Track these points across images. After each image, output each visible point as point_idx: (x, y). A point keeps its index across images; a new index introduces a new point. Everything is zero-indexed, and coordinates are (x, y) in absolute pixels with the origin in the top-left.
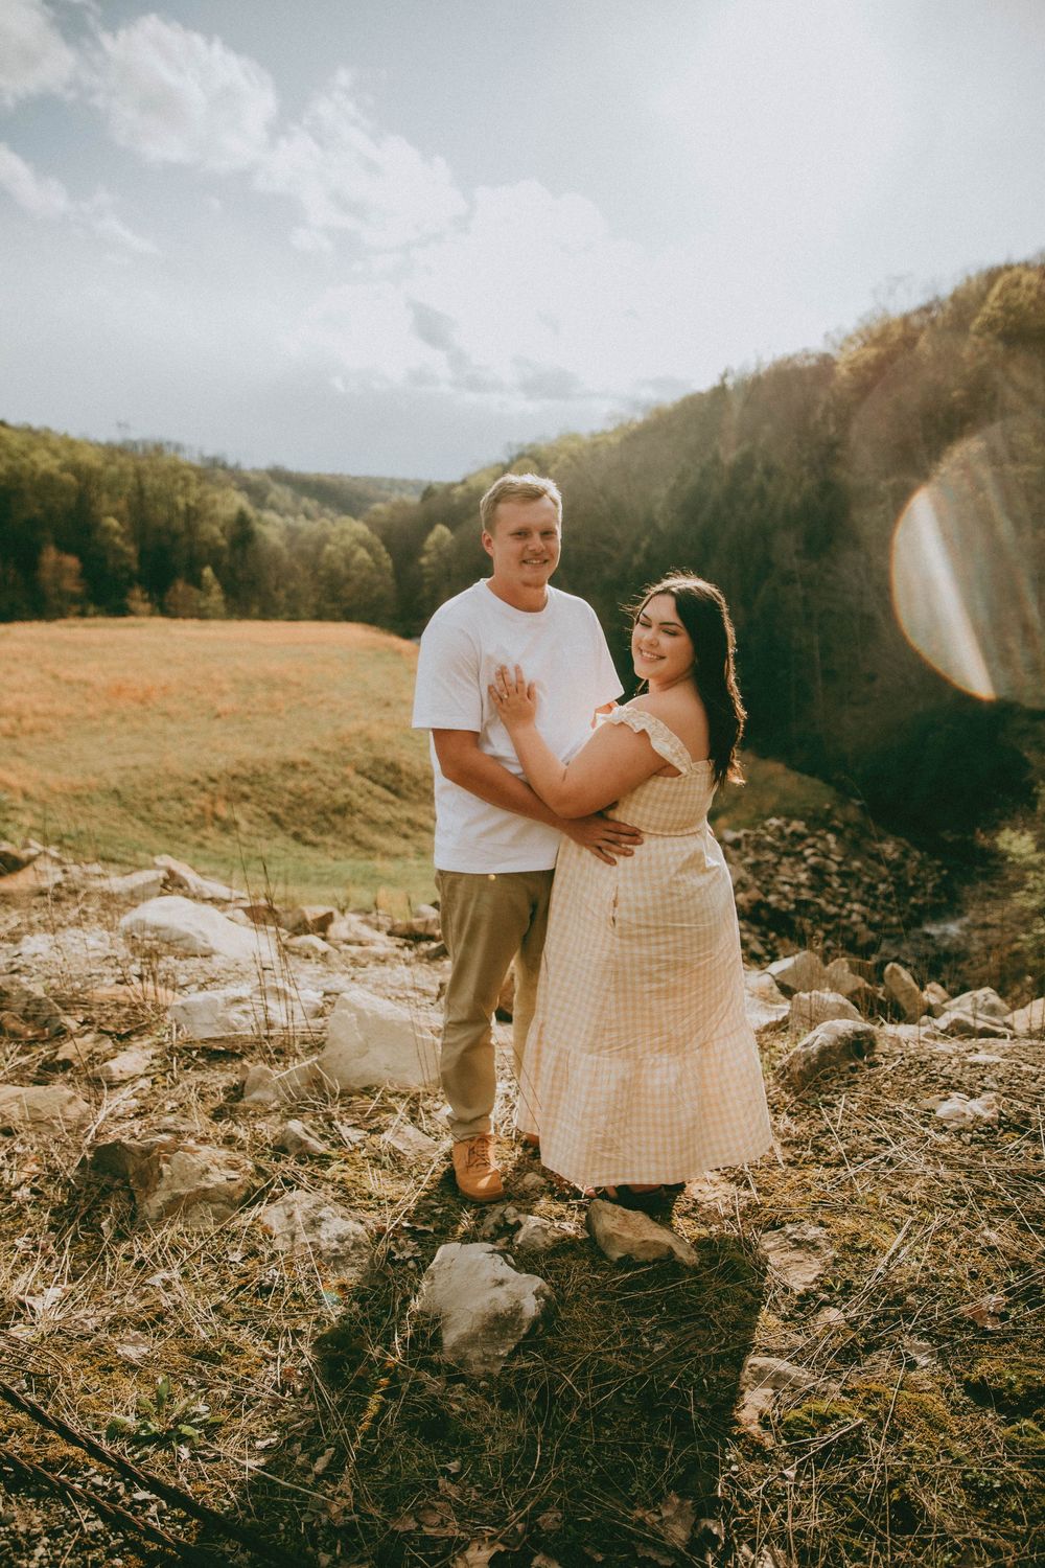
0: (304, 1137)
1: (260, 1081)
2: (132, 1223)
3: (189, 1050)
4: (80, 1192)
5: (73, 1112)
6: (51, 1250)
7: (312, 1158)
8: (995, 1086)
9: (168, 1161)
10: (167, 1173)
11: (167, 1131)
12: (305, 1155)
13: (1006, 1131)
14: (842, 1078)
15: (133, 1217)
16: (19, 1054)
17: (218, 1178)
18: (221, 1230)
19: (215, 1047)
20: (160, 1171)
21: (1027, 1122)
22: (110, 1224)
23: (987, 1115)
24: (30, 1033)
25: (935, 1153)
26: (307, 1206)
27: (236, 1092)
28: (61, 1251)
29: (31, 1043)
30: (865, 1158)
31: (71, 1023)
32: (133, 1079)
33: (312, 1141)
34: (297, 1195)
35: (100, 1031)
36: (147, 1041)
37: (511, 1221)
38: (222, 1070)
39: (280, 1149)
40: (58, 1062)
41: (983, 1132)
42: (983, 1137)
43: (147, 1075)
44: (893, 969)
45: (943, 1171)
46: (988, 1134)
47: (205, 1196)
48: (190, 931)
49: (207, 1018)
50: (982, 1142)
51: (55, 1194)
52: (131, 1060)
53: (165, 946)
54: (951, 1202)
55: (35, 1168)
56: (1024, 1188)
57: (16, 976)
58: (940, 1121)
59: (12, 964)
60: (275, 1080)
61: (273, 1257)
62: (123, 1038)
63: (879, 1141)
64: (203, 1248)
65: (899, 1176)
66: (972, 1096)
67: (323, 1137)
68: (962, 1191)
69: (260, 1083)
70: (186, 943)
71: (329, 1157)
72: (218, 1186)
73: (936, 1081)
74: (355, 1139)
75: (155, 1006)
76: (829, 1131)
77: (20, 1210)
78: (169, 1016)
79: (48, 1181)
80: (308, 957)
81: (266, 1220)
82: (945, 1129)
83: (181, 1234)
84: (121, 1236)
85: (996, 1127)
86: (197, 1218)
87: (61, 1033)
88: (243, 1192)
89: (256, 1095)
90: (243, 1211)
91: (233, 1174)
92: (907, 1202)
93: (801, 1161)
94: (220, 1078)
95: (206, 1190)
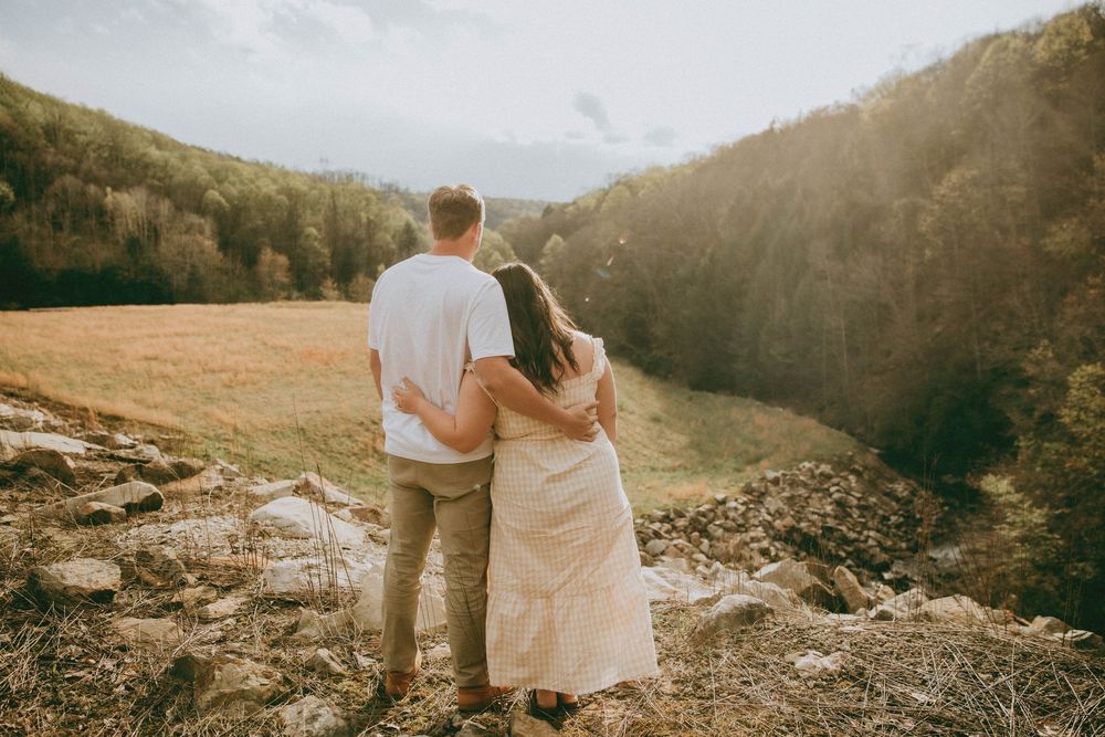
0: (328, 660)
1: (309, 621)
2: (189, 711)
3: (269, 600)
4: (158, 689)
5: (172, 637)
6: (128, 728)
7: (331, 675)
8: (848, 648)
9: (220, 669)
10: (217, 677)
11: (232, 652)
12: (325, 672)
13: (844, 679)
14: (732, 637)
15: (190, 707)
16: (148, 598)
17: (255, 683)
18: (249, 720)
19: (288, 599)
20: (214, 677)
21: (861, 675)
22: (172, 713)
23: (832, 668)
24: (159, 584)
25: (782, 690)
26: (313, 706)
27: (293, 628)
28: (134, 728)
29: (158, 590)
30: (729, 694)
31: (191, 579)
32: (224, 618)
33: (333, 664)
34: (309, 698)
35: (210, 585)
36: (242, 591)
37: (456, 724)
38: (289, 614)
39: (310, 668)
40: (173, 603)
41: (826, 680)
42: (825, 683)
43: (234, 616)
44: (840, 571)
45: (784, 707)
46: (827, 681)
47: (243, 695)
48: (298, 520)
49: (286, 578)
50: (823, 687)
51: (143, 691)
52: (226, 605)
53: (277, 530)
54: (784, 728)
55: (133, 673)
56: (842, 721)
57: (163, 546)
58: (796, 672)
59: (163, 537)
60: (315, 622)
62: (228, 589)
63: (744, 683)
64: (232, 731)
65: (749, 708)
66: (827, 653)
67: (343, 662)
68: (794, 721)
69: (308, 623)
70: (293, 529)
71: (343, 675)
72: (253, 688)
73: (804, 643)
74: (366, 664)
75: (255, 569)
76: (710, 674)
77: (116, 700)
78: (262, 576)
79: (141, 682)
80: (385, 544)
81: (283, 715)
82: (799, 676)
83: (219, 721)
84: (178, 720)
85: (836, 677)
86: (233, 710)
87: (183, 584)
88: (270, 694)
89: (304, 632)
90: (267, 708)
91: (266, 681)
92: (749, 726)
93: (682, 694)
94: (283, 620)
95: (243, 691)
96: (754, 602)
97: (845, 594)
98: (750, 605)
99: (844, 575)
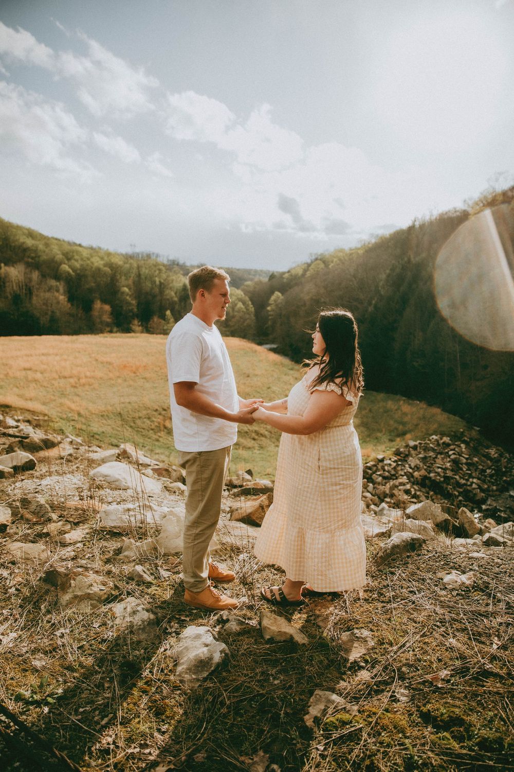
0: (142, 573)
1: (129, 547)
2: (55, 606)
3: (103, 531)
4: (36, 591)
5: (44, 556)
6: (18, 616)
7: (144, 583)
8: (477, 569)
9: (74, 580)
10: (73, 585)
11: (81, 567)
12: (141, 582)
13: (475, 591)
14: (402, 561)
15: (56, 604)
16: (28, 529)
17: (96, 589)
18: (93, 613)
19: (115, 531)
20: (70, 584)
21: (487, 587)
22: (45, 607)
23: (468, 582)
24: (34, 520)
25: (436, 598)
26: (133, 604)
27: (118, 551)
28: (21, 616)
29: (34, 524)
30: (402, 600)
31: (54, 516)
32: (75, 543)
33: (145, 575)
34: (130, 599)
35: (66, 521)
36: (86, 526)
37: (225, 618)
38: (116, 541)
39: (131, 578)
40: (43, 533)
41: (464, 591)
42: (463, 593)
43: (82, 542)
44: (463, 510)
45: (438, 609)
46: (465, 592)
47: (88, 597)
48: (120, 478)
49: (114, 517)
50: (462, 595)
51: (26, 591)
52: (76, 534)
53: (107, 484)
54: (438, 624)
55: (20, 579)
56: (476, 619)
57: (37, 494)
58: (444, 584)
59: (36, 489)
60: (133, 547)
61: (112, 626)
62: (77, 524)
63: (411, 592)
64: (83, 620)
65: (415, 610)
66: (464, 572)
67: (152, 574)
68: (445, 619)
69: (128, 548)
70: (117, 483)
71: (151, 583)
72: (95, 592)
73: (448, 565)
74: (166, 576)
75: (94, 510)
76: (388, 586)
77: (10, 598)
78: (98, 515)
79: (25, 586)
80: (175, 492)
81: (114, 610)
82: (446, 588)
83: (74, 613)
84: (49, 612)
85: (471, 589)
86: (83, 606)
87: (50, 520)
88: (106, 596)
89: (126, 553)
90: (104, 605)
91: (103, 588)
92: (415, 622)
93: (370, 599)
94: (113, 545)
95: (89, 594)
96: (415, 537)
97: (466, 526)
98: (413, 539)
99: (465, 513)
